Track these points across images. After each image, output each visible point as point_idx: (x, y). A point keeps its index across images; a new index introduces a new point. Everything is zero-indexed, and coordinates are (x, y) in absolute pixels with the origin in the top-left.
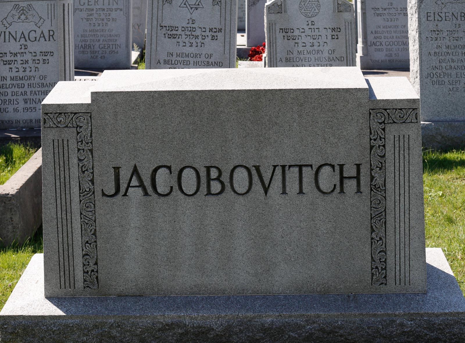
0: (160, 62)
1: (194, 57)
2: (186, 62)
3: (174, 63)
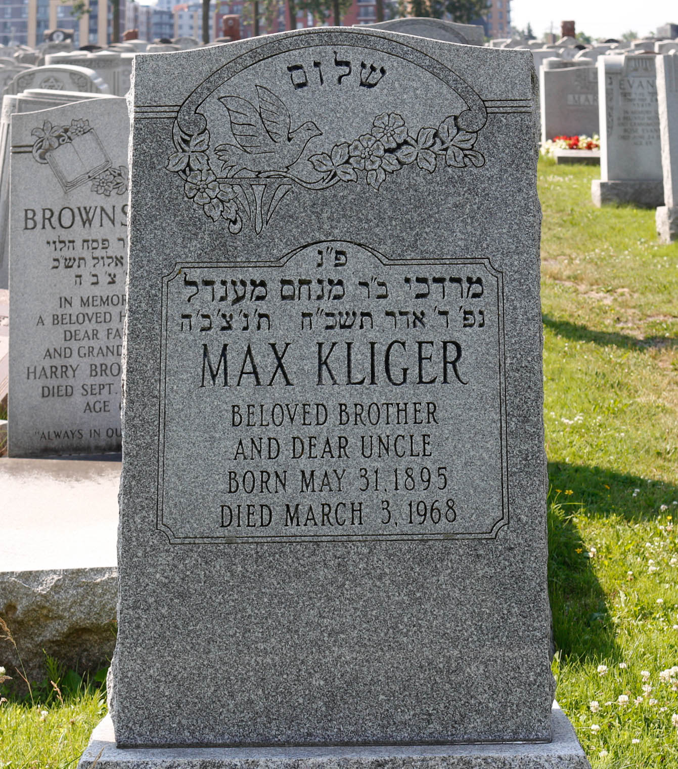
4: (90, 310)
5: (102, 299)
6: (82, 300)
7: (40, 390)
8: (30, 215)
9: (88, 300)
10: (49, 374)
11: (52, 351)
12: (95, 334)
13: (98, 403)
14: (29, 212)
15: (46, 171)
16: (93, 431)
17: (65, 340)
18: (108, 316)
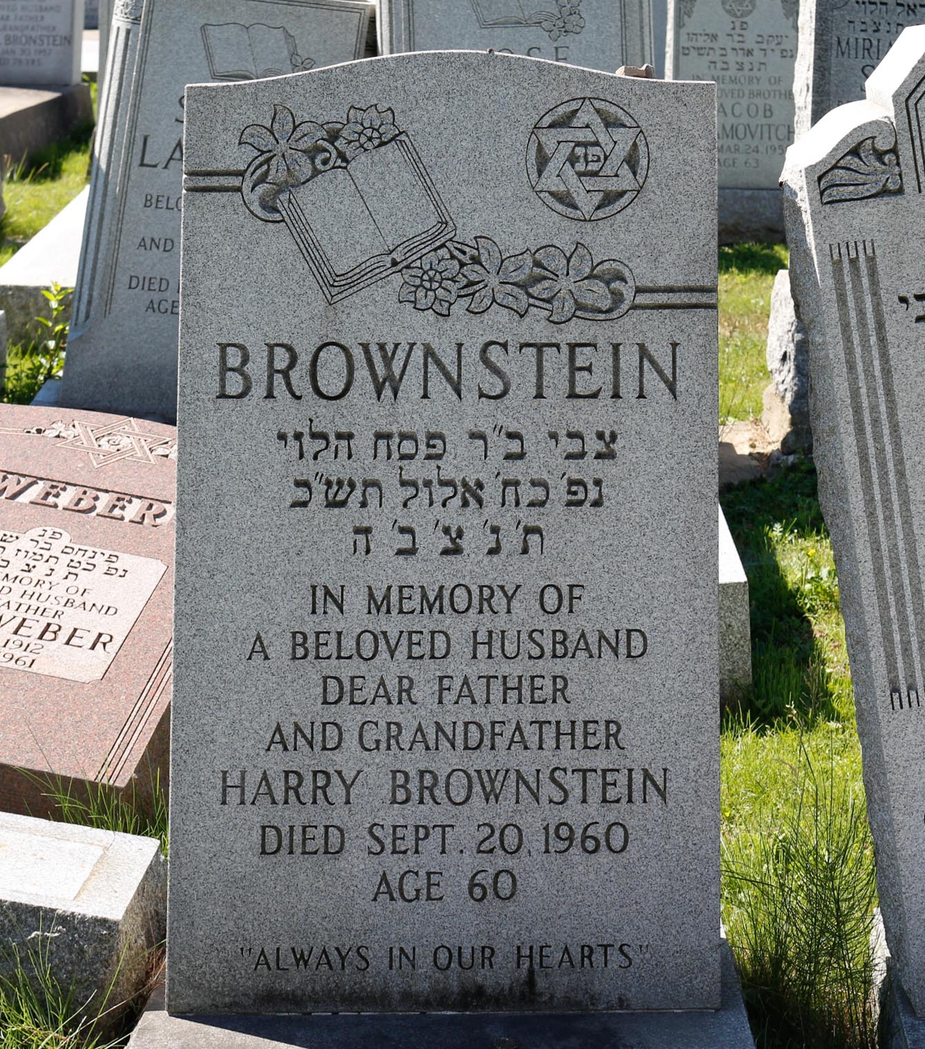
4: (393, 625)
5: (424, 596)
6: (371, 596)
7: (256, 836)
8: (234, 359)
9: (387, 597)
10: (279, 795)
11: (288, 730)
12: (406, 690)
13: (410, 876)
14: (230, 350)
15: (279, 241)
16: (396, 952)
17: (325, 702)
18: (440, 641)
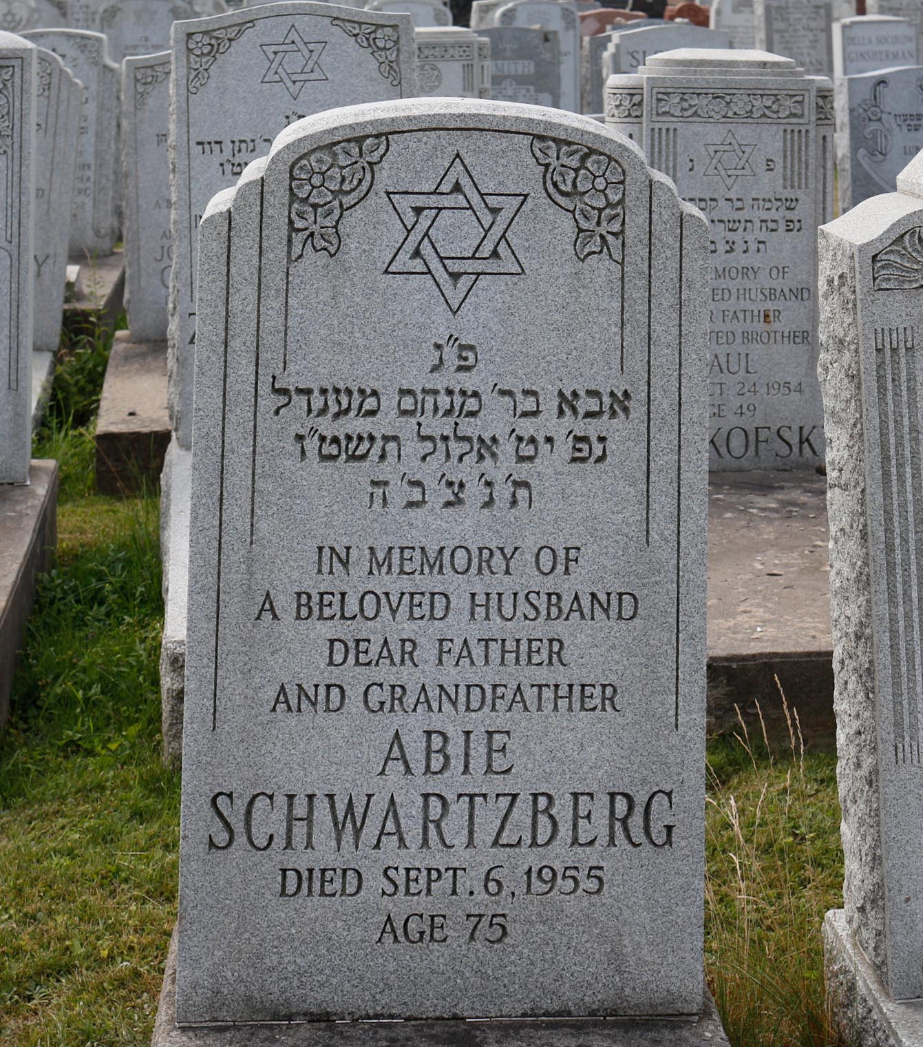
0: (272, 609)
1: (474, 570)
2: (426, 600)
3: (357, 609)
